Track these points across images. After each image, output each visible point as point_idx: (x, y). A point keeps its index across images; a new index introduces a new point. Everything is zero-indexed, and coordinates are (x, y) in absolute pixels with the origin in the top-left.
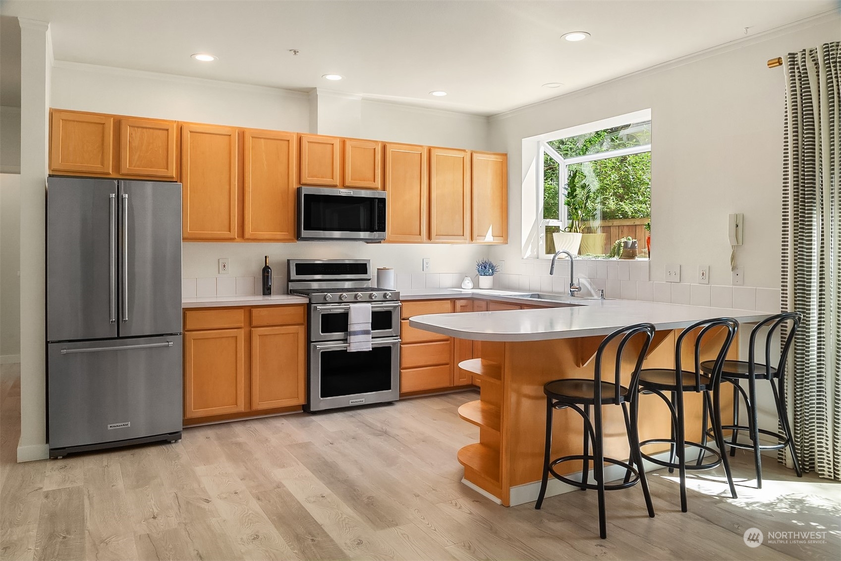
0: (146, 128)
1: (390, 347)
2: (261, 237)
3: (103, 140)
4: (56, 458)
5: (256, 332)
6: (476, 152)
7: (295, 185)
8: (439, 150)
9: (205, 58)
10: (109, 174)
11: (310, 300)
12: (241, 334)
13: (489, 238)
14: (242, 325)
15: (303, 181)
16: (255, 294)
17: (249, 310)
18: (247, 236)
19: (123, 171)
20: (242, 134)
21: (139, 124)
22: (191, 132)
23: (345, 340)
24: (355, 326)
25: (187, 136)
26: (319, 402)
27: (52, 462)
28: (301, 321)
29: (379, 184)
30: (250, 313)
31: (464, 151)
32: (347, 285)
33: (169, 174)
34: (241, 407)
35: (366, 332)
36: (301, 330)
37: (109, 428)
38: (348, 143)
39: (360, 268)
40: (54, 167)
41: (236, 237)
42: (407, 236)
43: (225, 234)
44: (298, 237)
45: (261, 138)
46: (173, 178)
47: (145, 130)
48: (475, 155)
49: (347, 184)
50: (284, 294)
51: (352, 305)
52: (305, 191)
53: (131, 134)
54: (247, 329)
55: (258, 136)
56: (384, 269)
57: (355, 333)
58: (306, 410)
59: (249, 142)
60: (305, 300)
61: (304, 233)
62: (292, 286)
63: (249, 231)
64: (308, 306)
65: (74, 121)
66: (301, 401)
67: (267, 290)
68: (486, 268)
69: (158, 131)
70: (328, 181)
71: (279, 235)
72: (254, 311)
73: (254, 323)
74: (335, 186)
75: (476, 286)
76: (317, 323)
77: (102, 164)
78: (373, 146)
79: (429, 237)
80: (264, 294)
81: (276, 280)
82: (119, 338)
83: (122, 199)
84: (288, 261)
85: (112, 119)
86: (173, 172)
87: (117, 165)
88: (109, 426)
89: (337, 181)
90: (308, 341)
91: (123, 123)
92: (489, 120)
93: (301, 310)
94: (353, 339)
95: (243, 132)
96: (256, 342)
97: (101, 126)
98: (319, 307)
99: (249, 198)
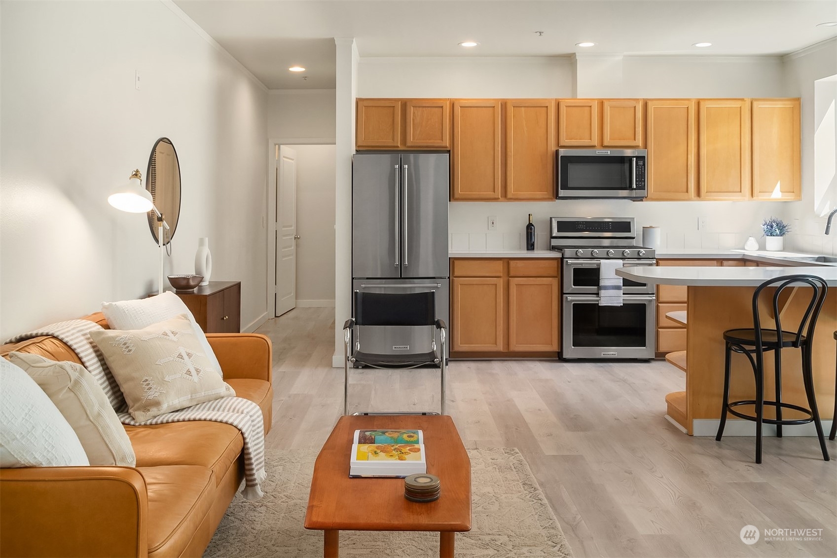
0: (425, 107)
1: (645, 304)
2: (523, 197)
3: (393, 120)
4: (358, 368)
5: (514, 281)
6: (757, 100)
7: (553, 148)
8: (709, 102)
9: (470, 44)
10: (398, 147)
11: (563, 255)
12: (501, 283)
13: (777, 194)
14: (501, 275)
15: (561, 144)
16: (520, 249)
17: (507, 261)
18: (509, 196)
19: (409, 144)
20: (504, 104)
21: (419, 104)
22: (461, 107)
23: (597, 294)
24: (606, 281)
25: (458, 110)
26: (570, 351)
27: (355, 370)
28: (555, 274)
29: (639, 142)
30: (508, 264)
31: (742, 100)
32: (606, 243)
33: (444, 145)
34: (500, 347)
35: (617, 288)
36: (555, 282)
37: (394, 349)
38: (606, 104)
39: (624, 226)
40: (359, 144)
41: (500, 197)
42: (669, 194)
43: (490, 194)
44: (557, 196)
45: (521, 107)
46: (447, 147)
47: (424, 109)
48: (755, 104)
49: (606, 144)
50: (547, 250)
51: (602, 261)
52: (562, 152)
53: (414, 113)
54: (506, 279)
55: (519, 105)
56: (651, 227)
57: (606, 288)
58: (559, 357)
59: (511, 111)
60: (559, 255)
61: (562, 193)
62: (555, 242)
63: (511, 191)
64: (562, 259)
65: (373, 106)
66: (555, 348)
67: (530, 246)
68: (776, 228)
69: (434, 109)
70: (586, 142)
71: (539, 194)
72: (512, 262)
73: (512, 274)
74: (593, 147)
75: (762, 247)
76: (569, 276)
77: (393, 140)
78: (633, 103)
79: (698, 194)
80: (528, 249)
81: (540, 237)
82: (401, 278)
83: (404, 169)
84: (551, 218)
85: (400, 102)
86: (447, 143)
87: (404, 140)
88: (394, 347)
89: (595, 141)
90: (562, 293)
91: (408, 104)
92: (783, 60)
93: (555, 263)
94: (603, 293)
95: (506, 103)
96: (513, 290)
97: (392, 108)
98: (570, 261)
99: (511, 162)
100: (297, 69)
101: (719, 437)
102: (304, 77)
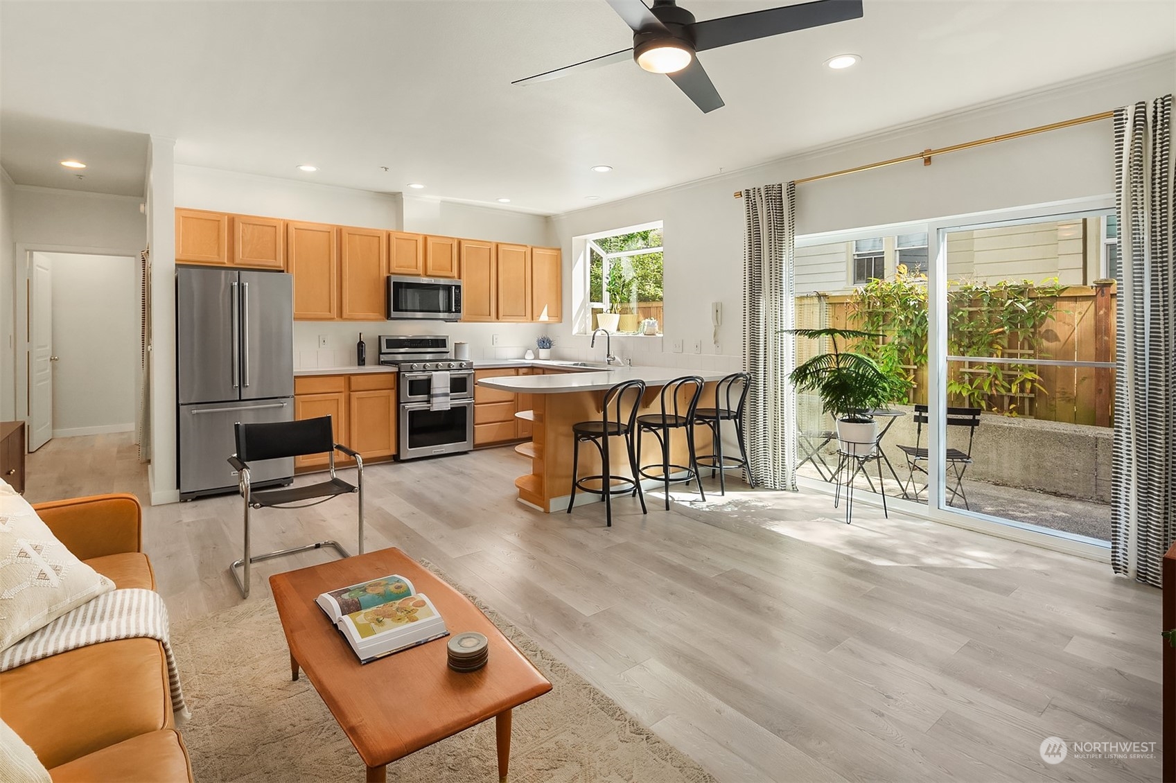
0: (257, 225)
1: (465, 407)
2: (357, 318)
3: (218, 235)
4: (186, 501)
5: (355, 395)
6: (535, 247)
7: (385, 275)
8: (505, 246)
9: (308, 169)
10: (225, 263)
11: (399, 369)
12: (342, 397)
13: (546, 318)
14: (343, 390)
15: (392, 271)
16: (351, 364)
17: (348, 377)
18: (344, 316)
19: (237, 261)
20: (340, 231)
21: (250, 221)
22: (296, 229)
23: (428, 402)
24: (436, 389)
25: (292, 232)
26: (408, 452)
28: (392, 386)
29: (455, 273)
30: (349, 379)
31: (526, 246)
32: (428, 357)
33: (278, 265)
35: (446, 395)
36: (392, 394)
37: (232, 475)
38: (429, 239)
39: (440, 343)
40: (180, 258)
41: (335, 317)
42: (477, 317)
43: (327, 314)
44: (388, 317)
45: (356, 235)
46: (280, 267)
47: (255, 227)
48: (534, 250)
49: (429, 273)
50: (376, 364)
51: (433, 373)
52: (394, 279)
53: (243, 230)
54: (347, 393)
55: (354, 232)
56: (461, 343)
57: (437, 396)
58: (396, 459)
59: (346, 238)
60: (396, 369)
61: (393, 314)
62: (383, 358)
63: (346, 312)
64: (398, 373)
65: (192, 218)
66: (393, 452)
67: (361, 361)
68: (545, 343)
69: (267, 228)
70: (413, 271)
71: (372, 315)
72: (352, 378)
73: (353, 388)
74: (419, 275)
75: (537, 357)
76: (405, 388)
77: (219, 255)
78: (450, 242)
79: (498, 318)
80: (359, 365)
81: (370, 353)
82: (240, 400)
83: (243, 287)
84: (380, 337)
85: (226, 217)
86: (280, 263)
87: (232, 256)
88: (232, 473)
89: (421, 271)
90: (398, 402)
91: (236, 220)
92: (547, 220)
93: (392, 377)
94: (435, 400)
95: (341, 230)
96: (354, 403)
97: (217, 222)
98: (407, 375)
99: (346, 285)
100: (73, 164)
101: (569, 511)
102: (80, 175)
